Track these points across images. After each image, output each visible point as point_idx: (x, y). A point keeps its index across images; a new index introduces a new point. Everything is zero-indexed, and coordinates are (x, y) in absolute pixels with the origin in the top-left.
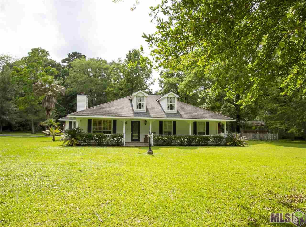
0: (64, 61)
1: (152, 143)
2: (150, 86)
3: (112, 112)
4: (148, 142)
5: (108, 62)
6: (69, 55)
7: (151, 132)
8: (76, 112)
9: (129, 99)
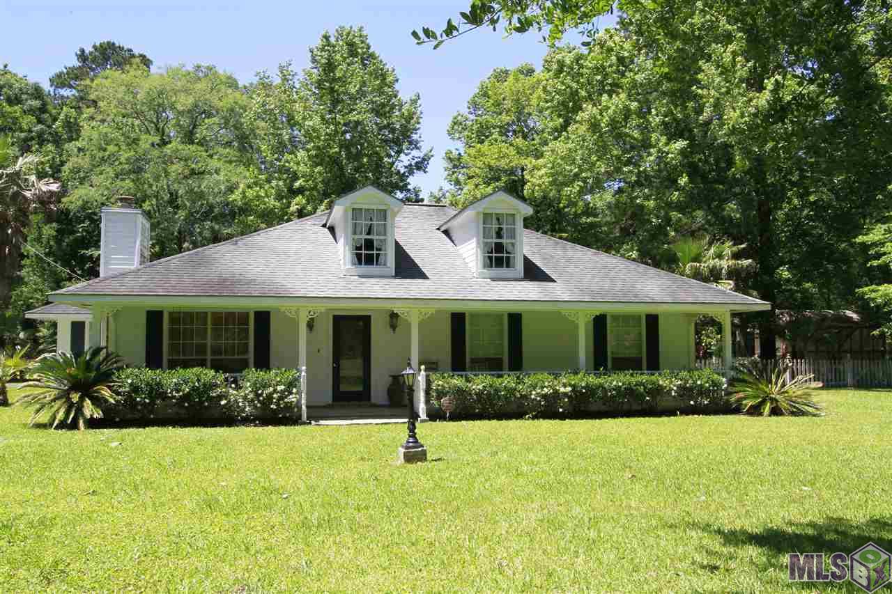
0: (60, 81)
1: (422, 408)
2: (411, 177)
3: (249, 276)
4: (407, 402)
5: (241, 85)
6: (82, 56)
7: (415, 361)
8: (97, 280)
9: (324, 226)
